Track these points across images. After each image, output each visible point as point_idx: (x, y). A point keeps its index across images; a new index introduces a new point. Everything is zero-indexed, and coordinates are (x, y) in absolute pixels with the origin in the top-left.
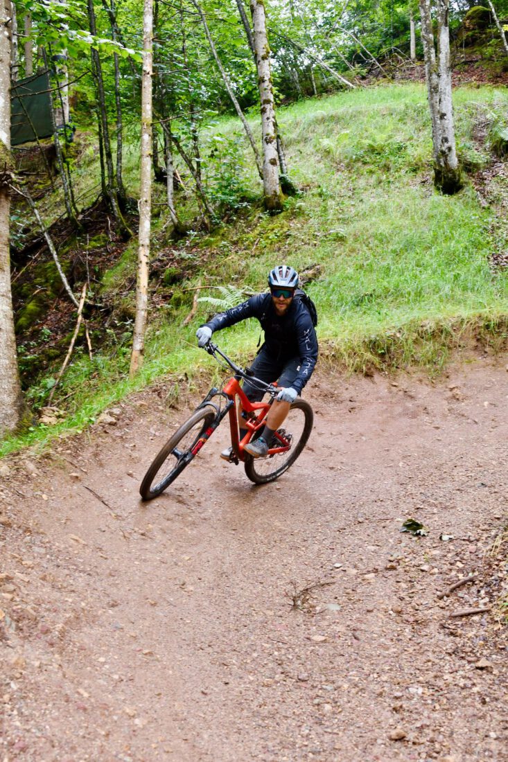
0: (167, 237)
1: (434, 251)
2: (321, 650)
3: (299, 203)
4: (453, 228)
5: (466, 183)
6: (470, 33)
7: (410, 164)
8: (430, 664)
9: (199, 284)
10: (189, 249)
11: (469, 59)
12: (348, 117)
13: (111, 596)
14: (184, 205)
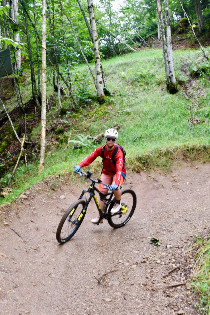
0: (58, 114)
1: (166, 118)
2: (109, 306)
3: (112, 99)
4: (174, 108)
5: (180, 89)
6: (181, 29)
7: (157, 82)
8: (157, 312)
9: (71, 133)
10: (67, 119)
11: (181, 39)
12: (132, 63)
13: (15, 282)
14: (66, 101)
